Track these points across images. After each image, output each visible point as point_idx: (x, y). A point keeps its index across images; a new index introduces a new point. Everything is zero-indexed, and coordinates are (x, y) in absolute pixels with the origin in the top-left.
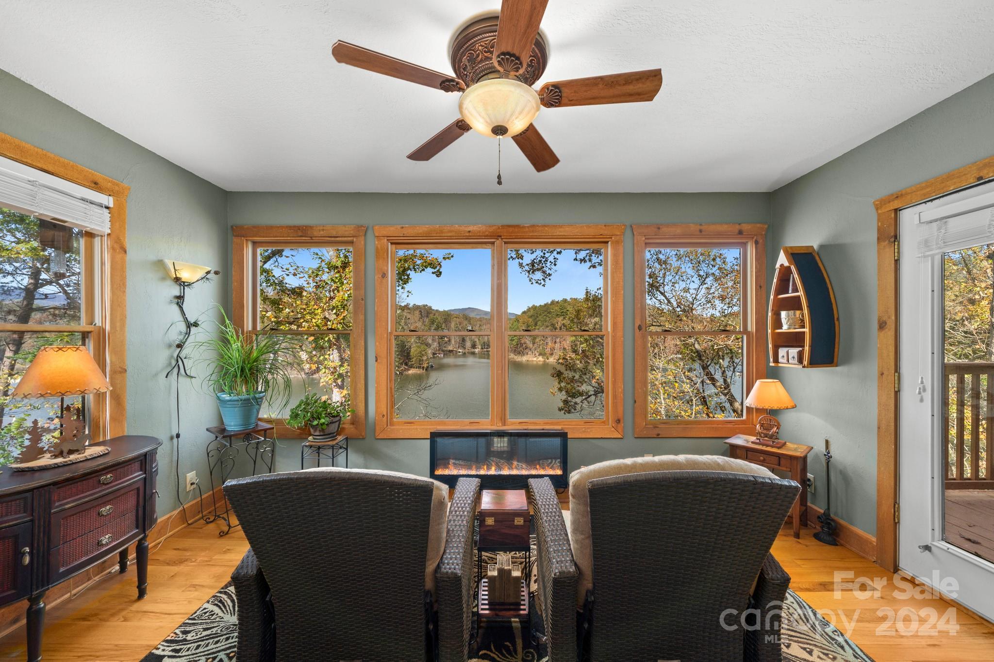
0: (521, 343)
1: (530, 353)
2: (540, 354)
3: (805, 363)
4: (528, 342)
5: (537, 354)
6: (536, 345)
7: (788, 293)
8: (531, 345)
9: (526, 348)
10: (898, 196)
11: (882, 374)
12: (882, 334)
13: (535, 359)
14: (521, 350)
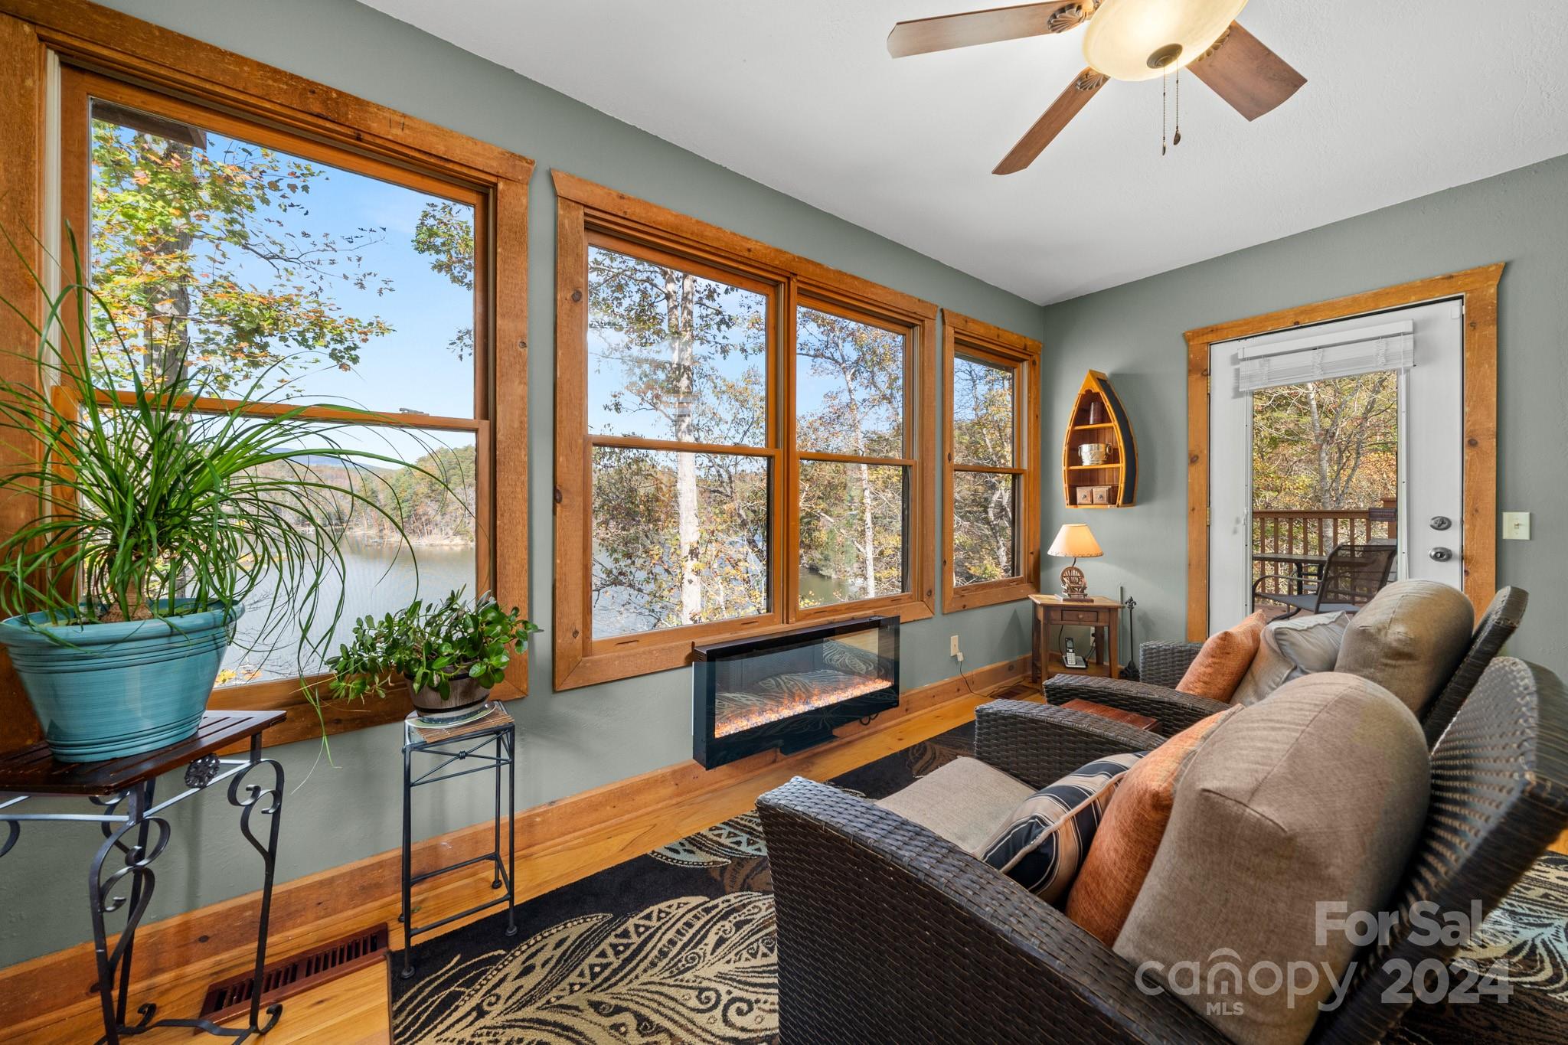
0: (416, 515)
1: (435, 531)
2: (457, 533)
3: (1120, 502)
4: (431, 512)
5: (451, 533)
6: (447, 517)
7: (1088, 424)
8: (438, 518)
9: (428, 522)
10: (1213, 330)
11: (1193, 509)
12: (1193, 469)
13: (447, 542)
14: (418, 527)
